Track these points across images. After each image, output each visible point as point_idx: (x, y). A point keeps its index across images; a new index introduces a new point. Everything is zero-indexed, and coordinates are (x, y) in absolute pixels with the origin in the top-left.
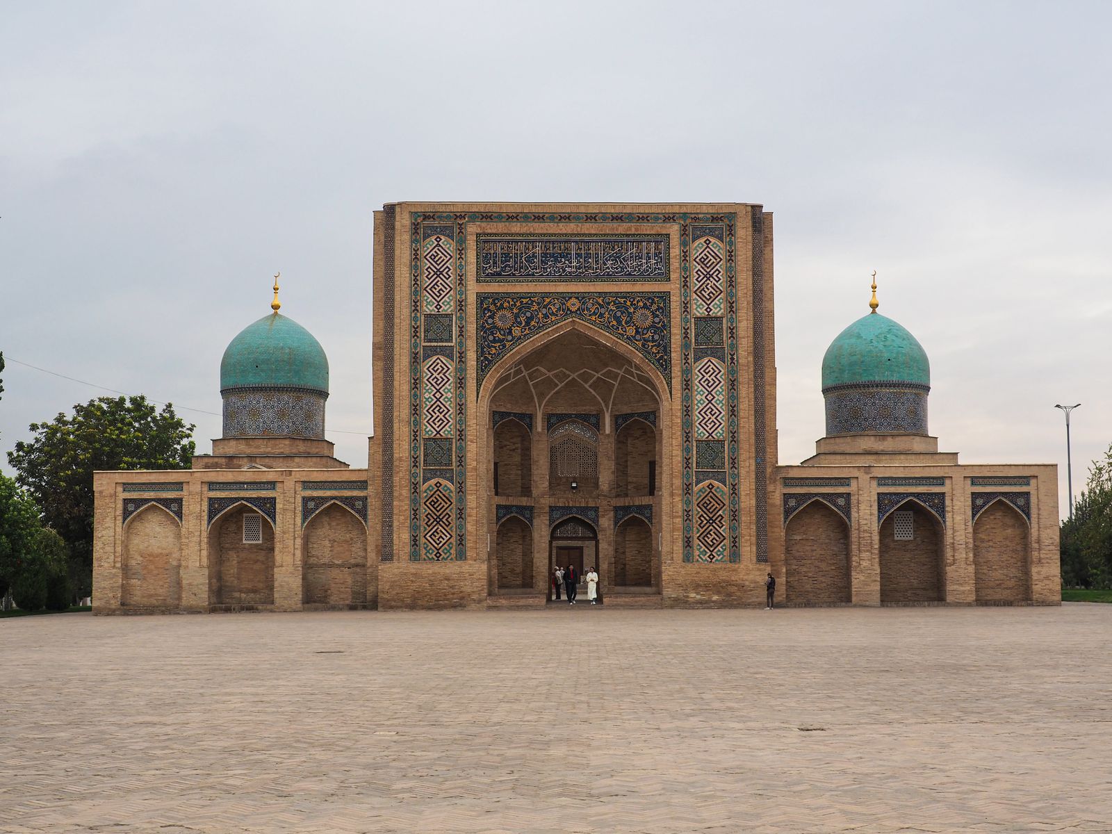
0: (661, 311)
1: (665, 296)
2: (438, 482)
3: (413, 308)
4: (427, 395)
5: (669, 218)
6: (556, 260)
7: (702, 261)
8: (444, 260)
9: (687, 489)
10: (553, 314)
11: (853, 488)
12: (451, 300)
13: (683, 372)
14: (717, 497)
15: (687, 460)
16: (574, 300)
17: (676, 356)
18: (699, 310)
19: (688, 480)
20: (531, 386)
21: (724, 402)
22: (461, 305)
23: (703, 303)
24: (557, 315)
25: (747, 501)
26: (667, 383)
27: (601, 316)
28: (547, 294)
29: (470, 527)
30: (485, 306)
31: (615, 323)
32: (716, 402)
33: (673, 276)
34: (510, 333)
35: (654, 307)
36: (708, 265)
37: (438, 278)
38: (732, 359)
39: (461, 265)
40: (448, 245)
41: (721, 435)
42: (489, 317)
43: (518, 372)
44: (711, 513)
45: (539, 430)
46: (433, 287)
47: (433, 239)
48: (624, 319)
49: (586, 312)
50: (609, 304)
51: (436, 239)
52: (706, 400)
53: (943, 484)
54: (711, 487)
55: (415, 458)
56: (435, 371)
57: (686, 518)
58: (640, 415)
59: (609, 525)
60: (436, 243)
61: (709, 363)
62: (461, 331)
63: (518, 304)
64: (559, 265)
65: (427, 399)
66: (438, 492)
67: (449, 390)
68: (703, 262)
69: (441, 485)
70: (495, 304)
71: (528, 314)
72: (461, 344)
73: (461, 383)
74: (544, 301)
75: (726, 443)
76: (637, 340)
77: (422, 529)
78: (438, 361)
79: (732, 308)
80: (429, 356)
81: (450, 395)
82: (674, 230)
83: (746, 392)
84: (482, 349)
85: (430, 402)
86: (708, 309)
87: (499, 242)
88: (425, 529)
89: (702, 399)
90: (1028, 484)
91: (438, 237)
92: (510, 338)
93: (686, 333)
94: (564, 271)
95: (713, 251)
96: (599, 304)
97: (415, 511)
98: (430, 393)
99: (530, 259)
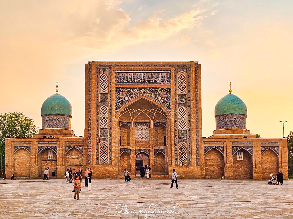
0: (168, 93)
2: (104, 142)
3: (97, 92)
5: (171, 66)
6: (138, 78)
8: (105, 78)
9: (176, 145)
10: (137, 93)
11: (225, 145)
12: (108, 89)
13: (174, 110)
14: (185, 147)
15: (176, 136)
16: (143, 90)
17: (173, 106)
18: (179, 93)
19: (176, 142)
20: (130, 114)
21: (186, 119)
22: (110, 91)
23: (181, 90)
24: (138, 94)
25: (194, 148)
26: (170, 114)
27: (151, 94)
28: (135, 88)
29: (113, 155)
30: (117, 91)
31: (155, 96)
32: (184, 119)
34: (125, 99)
35: (166, 91)
36: (182, 79)
37: (104, 83)
38: (189, 107)
39: (110, 79)
40: (107, 74)
41: (186, 129)
42: (119, 94)
43: (127, 110)
44: (183, 151)
45: (133, 127)
46: (102, 85)
48: (157, 95)
49: (146, 93)
50: (153, 91)
51: (103, 72)
52: (181, 119)
53: (252, 144)
54: (183, 144)
55: (97, 135)
56: (103, 110)
57: (175, 153)
58: (161, 123)
59: (152, 154)
60: (103, 73)
61: (182, 108)
62: (111, 98)
63: (127, 91)
65: (101, 118)
66: (104, 145)
67: (107, 115)
68: (180, 78)
70: (120, 91)
71: (130, 94)
72: (110, 102)
73: (110, 113)
74: (134, 90)
75: (187, 131)
76: (161, 101)
77: (99, 155)
78: (104, 107)
79: (189, 91)
80: (101, 106)
81: (107, 117)
82: (172, 69)
83: (193, 116)
84: (117, 103)
86: (182, 92)
87: (122, 73)
88: (100, 155)
89: (180, 118)
90: (278, 144)
91: (104, 71)
93: (176, 99)
94: (140, 81)
95: (184, 75)
96: (150, 91)
97: (97, 150)
98: (102, 116)
99: (130, 78)
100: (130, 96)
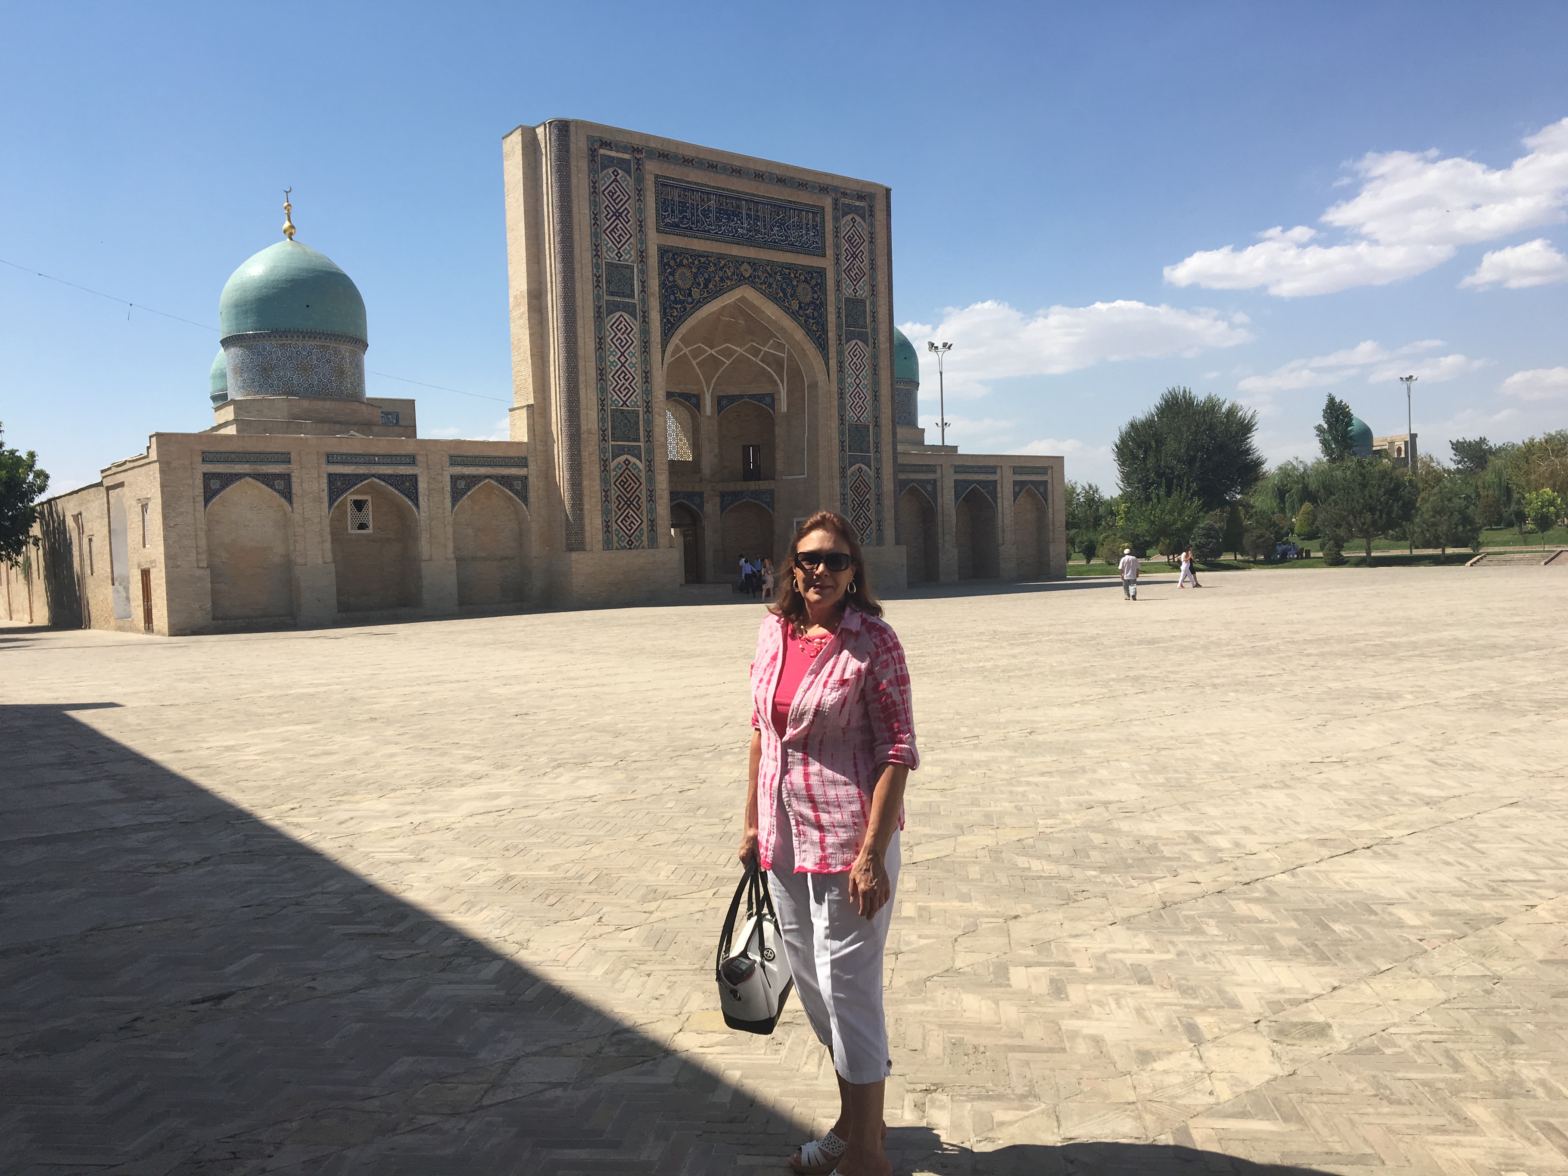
0: (819, 287)
1: (822, 272)
2: (627, 459)
3: (594, 253)
4: (611, 358)
5: (824, 190)
7: (849, 240)
8: (622, 200)
9: (843, 471)
10: (728, 278)
11: (938, 475)
12: (631, 249)
13: (837, 353)
14: (865, 481)
15: (843, 442)
16: (746, 266)
17: (832, 335)
18: (848, 292)
19: (843, 463)
21: (868, 387)
22: (642, 257)
23: (851, 284)
24: (732, 280)
25: (888, 486)
26: (826, 364)
27: (770, 286)
28: (721, 256)
29: (661, 511)
30: (666, 261)
31: (781, 294)
32: (862, 386)
33: (829, 252)
34: (690, 295)
35: (813, 283)
36: (855, 245)
37: (617, 221)
38: (874, 343)
39: (640, 208)
40: (628, 182)
41: (867, 419)
42: (670, 274)
44: (861, 496)
46: (613, 230)
47: (611, 170)
48: (789, 291)
49: (757, 280)
50: (776, 273)
51: (613, 173)
52: (854, 384)
53: (995, 473)
54: (860, 470)
55: (604, 431)
56: (619, 331)
57: (843, 502)
58: (751, 397)
59: (715, 512)
60: (614, 177)
61: (857, 346)
62: (643, 287)
63: (696, 262)
64: (732, 224)
65: (612, 363)
66: (627, 471)
67: (634, 354)
69: (630, 462)
70: (675, 260)
71: (706, 276)
72: (644, 301)
73: (646, 346)
74: (720, 262)
75: (871, 427)
77: (613, 513)
78: (621, 318)
79: (874, 292)
80: (611, 312)
81: (634, 360)
82: (827, 202)
84: (665, 309)
85: (615, 367)
86: (855, 291)
87: (676, 187)
88: (616, 513)
89: (851, 383)
90: (1046, 474)
91: (615, 170)
92: (690, 300)
94: (737, 231)
95: (858, 231)
96: (768, 273)
97: (606, 492)
98: (614, 356)
99: (706, 213)
100: (706, 286)
